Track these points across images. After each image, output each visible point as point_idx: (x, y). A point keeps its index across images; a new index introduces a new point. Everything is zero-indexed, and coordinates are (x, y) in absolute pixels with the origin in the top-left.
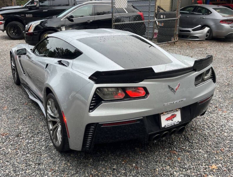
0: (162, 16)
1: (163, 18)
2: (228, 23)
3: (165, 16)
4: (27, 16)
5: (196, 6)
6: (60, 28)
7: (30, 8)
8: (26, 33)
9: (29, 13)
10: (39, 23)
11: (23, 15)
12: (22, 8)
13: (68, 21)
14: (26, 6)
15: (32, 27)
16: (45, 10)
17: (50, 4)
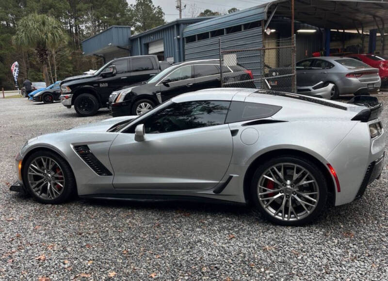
0: (274, 74)
1: (276, 75)
2: (357, 77)
3: (278, 73)
4: (101, 85)
6: (155, 95)
7: (104, 76)
8: (113, 103)
9: (104, 82)
10: (130, 91)
11: (96, 85)
12: (94, 77)
13: (164, 86)
14: (99, 73)
15: (121, 97)
16: (124, 76)
17: (129, 70)
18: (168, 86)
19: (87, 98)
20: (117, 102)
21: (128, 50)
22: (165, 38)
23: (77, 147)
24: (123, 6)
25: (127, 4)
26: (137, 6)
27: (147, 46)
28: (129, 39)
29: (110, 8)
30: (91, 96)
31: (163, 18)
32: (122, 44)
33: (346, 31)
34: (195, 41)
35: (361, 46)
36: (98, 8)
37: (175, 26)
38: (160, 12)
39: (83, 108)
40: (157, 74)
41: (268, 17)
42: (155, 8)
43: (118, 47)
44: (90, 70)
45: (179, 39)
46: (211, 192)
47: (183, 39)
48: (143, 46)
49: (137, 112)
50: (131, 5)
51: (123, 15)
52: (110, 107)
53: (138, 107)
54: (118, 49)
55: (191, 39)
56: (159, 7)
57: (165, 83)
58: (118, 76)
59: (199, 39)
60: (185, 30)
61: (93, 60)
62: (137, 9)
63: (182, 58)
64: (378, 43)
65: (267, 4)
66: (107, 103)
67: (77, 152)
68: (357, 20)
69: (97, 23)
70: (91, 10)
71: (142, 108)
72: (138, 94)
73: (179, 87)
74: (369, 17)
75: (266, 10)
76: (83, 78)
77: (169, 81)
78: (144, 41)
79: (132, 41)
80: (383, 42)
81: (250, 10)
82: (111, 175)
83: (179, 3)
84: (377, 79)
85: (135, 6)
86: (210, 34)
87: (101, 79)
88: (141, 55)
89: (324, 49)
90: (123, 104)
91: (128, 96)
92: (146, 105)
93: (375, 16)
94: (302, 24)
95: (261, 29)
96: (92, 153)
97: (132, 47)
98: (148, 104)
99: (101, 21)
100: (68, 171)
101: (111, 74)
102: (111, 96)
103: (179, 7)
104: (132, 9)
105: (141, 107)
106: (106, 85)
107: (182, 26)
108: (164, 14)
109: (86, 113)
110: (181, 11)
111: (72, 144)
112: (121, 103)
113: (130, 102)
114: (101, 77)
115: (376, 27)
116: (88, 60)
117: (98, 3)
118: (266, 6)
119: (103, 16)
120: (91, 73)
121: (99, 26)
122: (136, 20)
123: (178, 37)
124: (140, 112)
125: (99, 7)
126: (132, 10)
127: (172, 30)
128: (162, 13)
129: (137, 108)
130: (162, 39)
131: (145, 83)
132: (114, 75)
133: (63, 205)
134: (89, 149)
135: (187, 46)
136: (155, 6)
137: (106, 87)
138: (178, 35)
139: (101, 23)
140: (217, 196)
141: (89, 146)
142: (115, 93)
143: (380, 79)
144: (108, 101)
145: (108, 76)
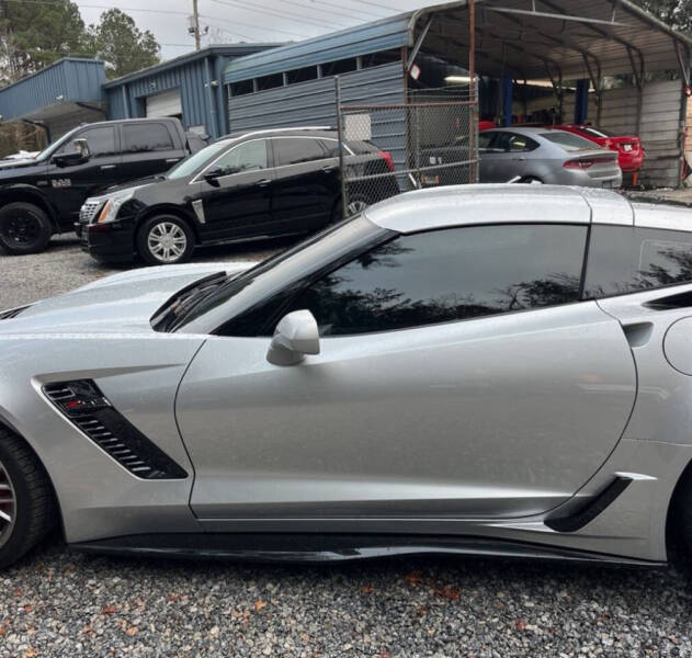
0: (432, 160)
1: (437, 163)
2: (583, 167)
3: (440, 159)
4: (55, 184)
5: (497, 133)
6: (188, 205)
7: (61, 162)
8: (91, 225)
9: (63, 176)
10: (129, 197)
11: (45, 183)
12: (35, 164)
13: (207, 184)
14: (49, 156)
15: (109, 210)
16: (107, 163)
17: (118, 150)
18: (215, 184)
19: (24, 213)
20: (100, 221)
21: (99, 110)
22: (184, 86)
23: (56, 389)
24: (74, 27)
25: (82, 23)
26: (104, 27)
27: (143, 103)
28: (103, 87)
29: (47, 29)
30: (31, 208)
31: (157, 55)
32: (86, 99)
33: (529, 83)
34: (252, 91)
35: (557, 111)
36: (22, 30)
37: (206, 60)
38: (151, 43)
39: (14, 236)
40: (182, 159)
41: (416, 41)
42: (140, 34)
43: (78, 104)
44: (22, 152)
45: (215, 88)
46: (538, 525)
47: (225, 87)
48: (134, 103)
49: (149, 244)
50: (92, 26)
51: (74, 45)
52: (83, 233)
53: (151, 234)
54: (77, 108)
55: (243, 88)
56: (148, 32)
57: (211, 179)
58: (93, 163)
59: (259, 89)
60: (228, 70)
61: (17, 135)
62: (104, 34)
63: (223, 128)
64: (591, 105)
65: (413, 13)
66: (76, 224)
67: (58, 403)
68: (552, 61)
69: (21, 62)
70: (8, 31)
71: (160, 235)
72: (149, 203)
73: (238, 186)
74: (576, 57)
75: (411, 25)
76: (9, 168)
77: (220, 173)
78: (136, 93)
79: (109, 91)
80: (598, 103)
81: (374, 26)
82: (183, 475)
83: (194, 22)
84: (614, 173)
85: (98, 28)
86: (284, 77)
87: (55, 169)
88: (131, 117)
89: (502, 113)
90: (114, 226)
91: (127, 209)
92: (168, 229)
93: (586, 54)
94: (449, 67)
95: (401, 65)
96: (112, 408)
97: (109, 106)
98: (174, 226)
99: (29, 57)
100: (25, 470)
101: (78, 159)
102: (84, 208)
103: (194, 30)
104: (94, 34)
105: (158, 232)
106: (67, 183)
107: (221, 61)
108: (160, 47)
109: (24, 246)
110: (198, 39)
111: (38, 378)
112: (111, 224)
113: (132, 220)
114: (55, 166)
115: (587, 76)
116: (7, 135)
117: (23, 20)
118: (410, 18)
119: (34, 46)
120: (23, 157)
121: (25, 66)
122: (103, 57)
123: (214, 83)
124: (157, 243)
125: (24, 27)
126: (94, 37)
127: (198, 69)
128: (155, 44)
129: (148, 234)
130: (177, 88)
131: (163, 178)
132: (85, 160)
133: (12, 577)
134: (99, 394)
135: (234, 102)
136: (140, 31)
137: (68, 188)
138: (214, 78)
139: (30, 61)
140: (563, 539)
141: (99, 382)
142: (91, 201)
143: (620, 172)
144: (77, 219)
145: (69, 161)
